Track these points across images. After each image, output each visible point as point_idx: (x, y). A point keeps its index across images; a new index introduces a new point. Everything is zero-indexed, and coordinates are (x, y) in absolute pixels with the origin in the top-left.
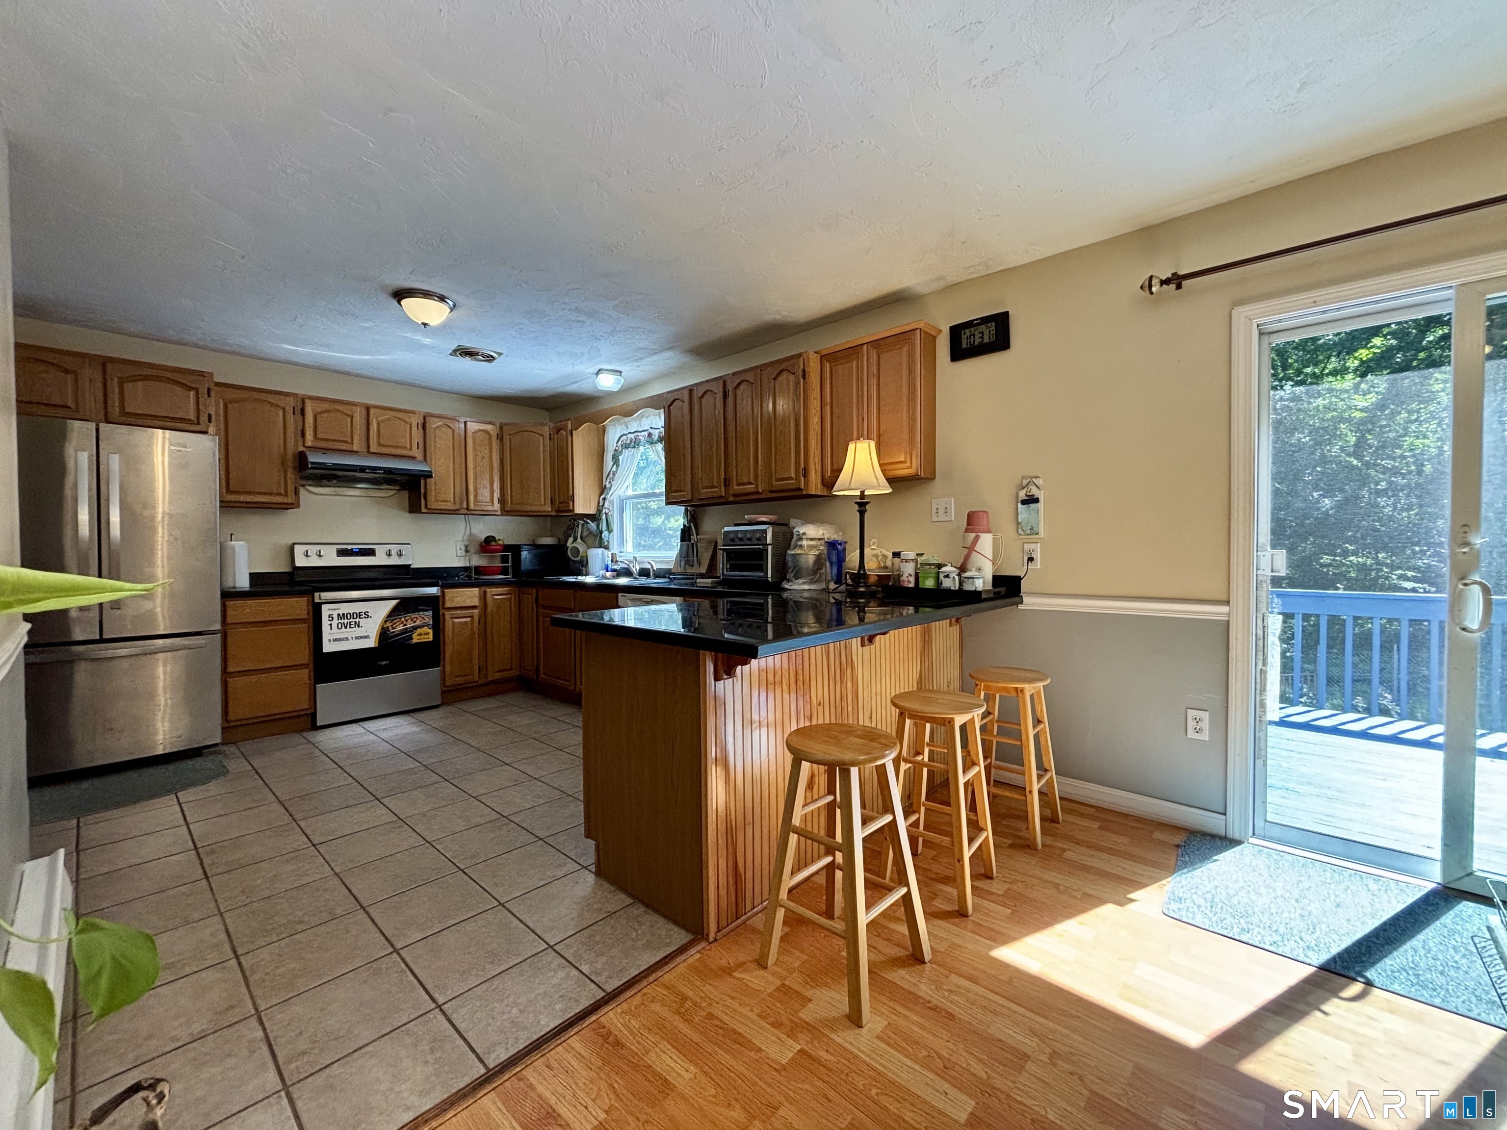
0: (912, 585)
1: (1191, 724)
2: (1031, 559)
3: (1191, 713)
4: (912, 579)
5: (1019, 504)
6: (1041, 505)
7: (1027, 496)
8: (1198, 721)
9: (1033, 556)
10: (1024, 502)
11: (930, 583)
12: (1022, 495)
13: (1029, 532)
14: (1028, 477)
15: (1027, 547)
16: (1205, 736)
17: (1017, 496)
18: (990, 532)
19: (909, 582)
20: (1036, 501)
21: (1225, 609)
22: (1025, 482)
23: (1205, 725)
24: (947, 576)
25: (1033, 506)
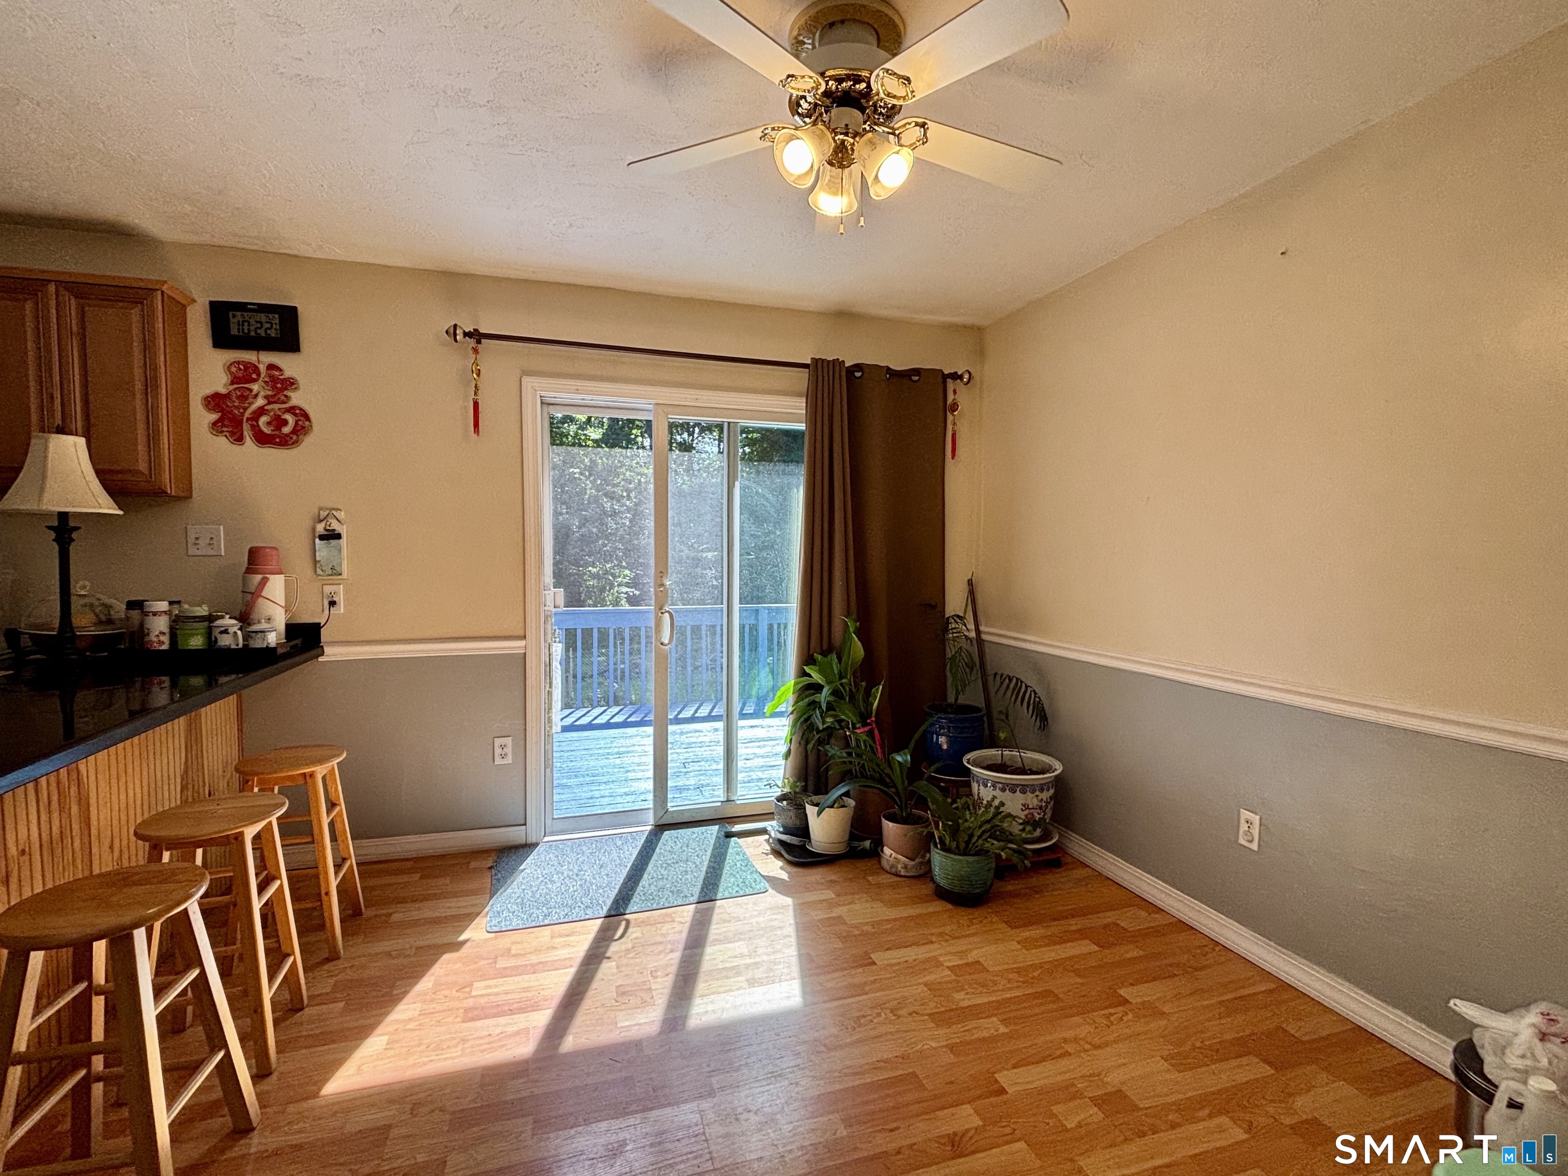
0: (165, 647)
1: (498, 751)
2: (332, 603)
3: (498, 742)
4: (166, 639)
5: (317, 540)
6: (344, 541)
7: (326, 530)
8: (502, 747)
9: (335, 599)
10: (322, 538)
11: (197, 642)
12: (320, 528)
13: (330, 572)
14: (327, 509)
15: (328, 589)
16: (509, 760)
17: (314, 530)
18: (281, 573)
19: (161, 643)
20: (338, 536)
21: (522, 643)
22: (323, 514)
23: (509, 750)
24: (226, 632)
25: (334, 542)
